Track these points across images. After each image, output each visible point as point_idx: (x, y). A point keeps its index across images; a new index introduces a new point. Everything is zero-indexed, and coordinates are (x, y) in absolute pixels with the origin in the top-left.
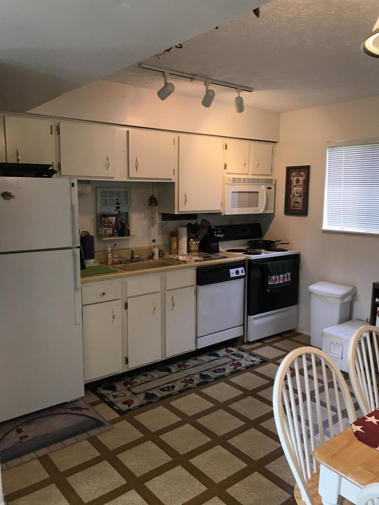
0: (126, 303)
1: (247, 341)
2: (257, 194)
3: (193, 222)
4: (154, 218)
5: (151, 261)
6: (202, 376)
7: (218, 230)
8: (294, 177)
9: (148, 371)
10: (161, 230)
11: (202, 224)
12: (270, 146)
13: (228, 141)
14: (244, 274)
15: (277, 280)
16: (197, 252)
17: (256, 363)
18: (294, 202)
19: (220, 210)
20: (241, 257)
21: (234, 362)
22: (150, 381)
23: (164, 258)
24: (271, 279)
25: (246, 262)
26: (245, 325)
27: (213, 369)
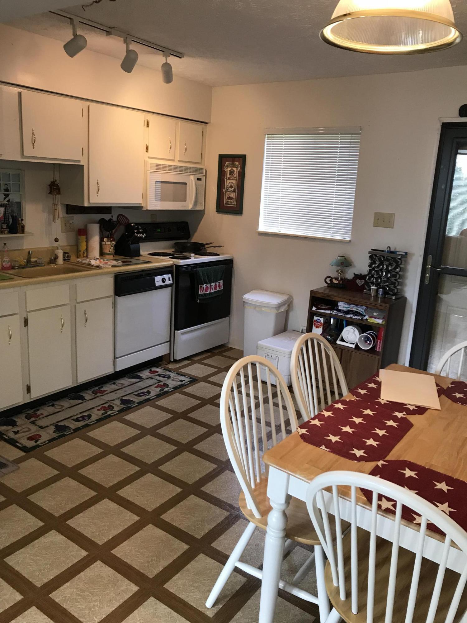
0: (26, 318)
1: (174, 359)
2: (184, 185)
3: (107, 217)
4: (56, 210)
5: (53, 266)
6: (123, 402)
7: (139, 228)
8: (228, 167)
9: (55, 400)
10: (66, 226)
11: (118, 221)
12: (200, 127)
13: (151, 117)
14: (171, 282)
15: (208, 289)
16: (112, 256)
17: (185, 383)
18: (228, 198)
19: (141, 203)
20: (167, 262)
21: (159, 383)
22: (60, 411)
23: (71, 262)
24: (202, 288)
25: (173, 268)
26: (171, 341)
27: (136, 393)
